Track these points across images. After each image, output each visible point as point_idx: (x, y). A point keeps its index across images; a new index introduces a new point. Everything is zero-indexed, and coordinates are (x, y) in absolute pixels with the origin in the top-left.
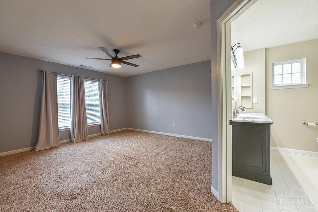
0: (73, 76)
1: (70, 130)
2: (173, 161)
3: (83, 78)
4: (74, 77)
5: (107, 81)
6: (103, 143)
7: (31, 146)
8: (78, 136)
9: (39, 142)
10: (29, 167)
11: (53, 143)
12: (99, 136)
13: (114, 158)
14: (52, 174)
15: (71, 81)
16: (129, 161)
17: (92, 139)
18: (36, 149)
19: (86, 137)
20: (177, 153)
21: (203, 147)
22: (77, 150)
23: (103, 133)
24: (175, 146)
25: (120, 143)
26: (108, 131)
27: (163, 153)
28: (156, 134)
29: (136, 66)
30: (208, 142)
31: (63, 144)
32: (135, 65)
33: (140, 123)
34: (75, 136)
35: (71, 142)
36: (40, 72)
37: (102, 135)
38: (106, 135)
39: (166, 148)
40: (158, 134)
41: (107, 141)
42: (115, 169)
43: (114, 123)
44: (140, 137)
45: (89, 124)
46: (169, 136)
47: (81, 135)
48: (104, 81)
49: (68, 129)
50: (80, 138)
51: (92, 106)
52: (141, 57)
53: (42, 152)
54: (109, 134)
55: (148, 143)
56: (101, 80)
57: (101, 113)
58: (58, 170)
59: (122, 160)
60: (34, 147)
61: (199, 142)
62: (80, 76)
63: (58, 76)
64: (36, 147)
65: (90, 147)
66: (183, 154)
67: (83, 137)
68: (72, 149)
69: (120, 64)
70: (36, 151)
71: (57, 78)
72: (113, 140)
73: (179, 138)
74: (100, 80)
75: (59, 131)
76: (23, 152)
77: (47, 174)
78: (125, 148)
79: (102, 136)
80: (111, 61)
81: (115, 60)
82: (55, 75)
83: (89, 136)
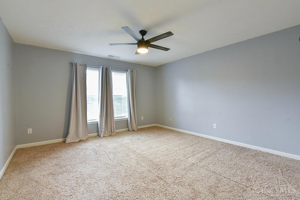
0: (101, 67)
1: (98, 124)
2: (219, 181)
3: (111, 69)
4: (102, 69)
5: (135, 71)
6: (129, 141)
7: (63, 138)
8: (105, 130)
9: (69, 134)
10: (55, 161)
11: (82, 136)
12: (126, 131)
13: (138, 164)
14: (71, 174)
15: (99, 73)
16: (156, 170)
17: (118, 134)
18: (66, 141)
19: (113, 131)
20: (223, 168)
21: (266, 164)
22: (102, 147)
23: (130, 129)
24: (218, 155)
25: (147, 143)
26: (135, 126)
27: (202, 164)
28: (190, 135)
29: (167, 49)
30: (273, 155)
31: (91, 137)
32: (165, 48)
33: (171, 120)
34: (103, 130)
35: (99, 136)
36: (72, 64)
37: (129, 130)
38: (134, 130)
39: (206, 157)
40: (194, 135)
41: (133, 138)
42: (138, 180)
43: (142, 118)
44: (170, 136)
45: (116, 118)
46: (208, 139)
47: (108, 129)
48: (132, 71)
49: (97, 123)
50: (107, 133)
51: (120, 99)
52: (173, 34)
53: (71, 144)
54: (136, 130)
55: (181, 146)
56: (129, 70)
57: (128, 107)
58: (78, 170)
59: (147, 168)
60: (65, 139)
61: (256, 154)
62: (108, 68)
63: (87, 68)
64: (67, 139)
65: (115, 144)
66: (233, 172)
67: (110, 132)
68: (98, 145)
69: (148, 49)
70: (67, 143)
71: (86, 70)
72: (139, 138)
73: (223, 144)
74: (127, 71)
75: (88, 124)
76: (56, 143)
77: (67, 173)
78: (152, 150)
79: (129, 132)
80: (137, 45)
81: (141, 43)
82: (85, 67)
83: (116, 131)
